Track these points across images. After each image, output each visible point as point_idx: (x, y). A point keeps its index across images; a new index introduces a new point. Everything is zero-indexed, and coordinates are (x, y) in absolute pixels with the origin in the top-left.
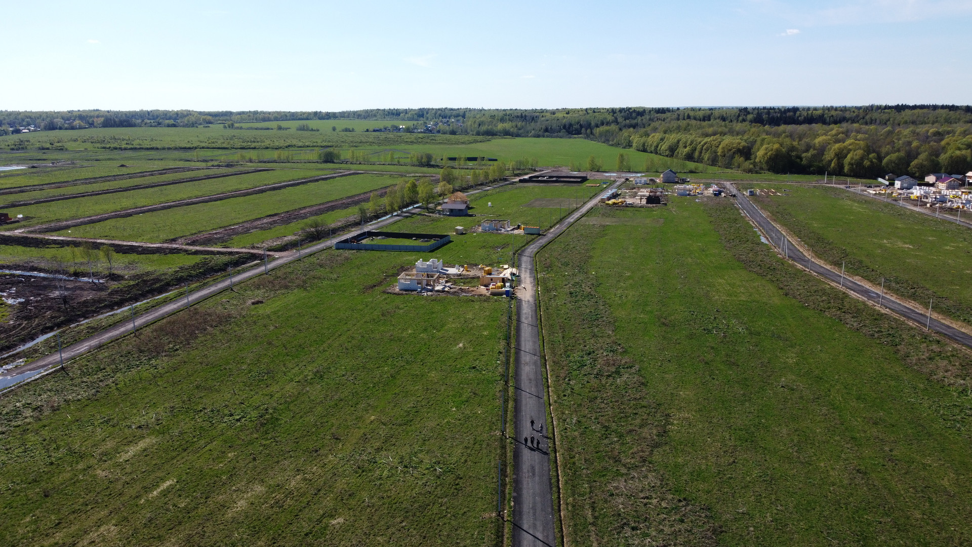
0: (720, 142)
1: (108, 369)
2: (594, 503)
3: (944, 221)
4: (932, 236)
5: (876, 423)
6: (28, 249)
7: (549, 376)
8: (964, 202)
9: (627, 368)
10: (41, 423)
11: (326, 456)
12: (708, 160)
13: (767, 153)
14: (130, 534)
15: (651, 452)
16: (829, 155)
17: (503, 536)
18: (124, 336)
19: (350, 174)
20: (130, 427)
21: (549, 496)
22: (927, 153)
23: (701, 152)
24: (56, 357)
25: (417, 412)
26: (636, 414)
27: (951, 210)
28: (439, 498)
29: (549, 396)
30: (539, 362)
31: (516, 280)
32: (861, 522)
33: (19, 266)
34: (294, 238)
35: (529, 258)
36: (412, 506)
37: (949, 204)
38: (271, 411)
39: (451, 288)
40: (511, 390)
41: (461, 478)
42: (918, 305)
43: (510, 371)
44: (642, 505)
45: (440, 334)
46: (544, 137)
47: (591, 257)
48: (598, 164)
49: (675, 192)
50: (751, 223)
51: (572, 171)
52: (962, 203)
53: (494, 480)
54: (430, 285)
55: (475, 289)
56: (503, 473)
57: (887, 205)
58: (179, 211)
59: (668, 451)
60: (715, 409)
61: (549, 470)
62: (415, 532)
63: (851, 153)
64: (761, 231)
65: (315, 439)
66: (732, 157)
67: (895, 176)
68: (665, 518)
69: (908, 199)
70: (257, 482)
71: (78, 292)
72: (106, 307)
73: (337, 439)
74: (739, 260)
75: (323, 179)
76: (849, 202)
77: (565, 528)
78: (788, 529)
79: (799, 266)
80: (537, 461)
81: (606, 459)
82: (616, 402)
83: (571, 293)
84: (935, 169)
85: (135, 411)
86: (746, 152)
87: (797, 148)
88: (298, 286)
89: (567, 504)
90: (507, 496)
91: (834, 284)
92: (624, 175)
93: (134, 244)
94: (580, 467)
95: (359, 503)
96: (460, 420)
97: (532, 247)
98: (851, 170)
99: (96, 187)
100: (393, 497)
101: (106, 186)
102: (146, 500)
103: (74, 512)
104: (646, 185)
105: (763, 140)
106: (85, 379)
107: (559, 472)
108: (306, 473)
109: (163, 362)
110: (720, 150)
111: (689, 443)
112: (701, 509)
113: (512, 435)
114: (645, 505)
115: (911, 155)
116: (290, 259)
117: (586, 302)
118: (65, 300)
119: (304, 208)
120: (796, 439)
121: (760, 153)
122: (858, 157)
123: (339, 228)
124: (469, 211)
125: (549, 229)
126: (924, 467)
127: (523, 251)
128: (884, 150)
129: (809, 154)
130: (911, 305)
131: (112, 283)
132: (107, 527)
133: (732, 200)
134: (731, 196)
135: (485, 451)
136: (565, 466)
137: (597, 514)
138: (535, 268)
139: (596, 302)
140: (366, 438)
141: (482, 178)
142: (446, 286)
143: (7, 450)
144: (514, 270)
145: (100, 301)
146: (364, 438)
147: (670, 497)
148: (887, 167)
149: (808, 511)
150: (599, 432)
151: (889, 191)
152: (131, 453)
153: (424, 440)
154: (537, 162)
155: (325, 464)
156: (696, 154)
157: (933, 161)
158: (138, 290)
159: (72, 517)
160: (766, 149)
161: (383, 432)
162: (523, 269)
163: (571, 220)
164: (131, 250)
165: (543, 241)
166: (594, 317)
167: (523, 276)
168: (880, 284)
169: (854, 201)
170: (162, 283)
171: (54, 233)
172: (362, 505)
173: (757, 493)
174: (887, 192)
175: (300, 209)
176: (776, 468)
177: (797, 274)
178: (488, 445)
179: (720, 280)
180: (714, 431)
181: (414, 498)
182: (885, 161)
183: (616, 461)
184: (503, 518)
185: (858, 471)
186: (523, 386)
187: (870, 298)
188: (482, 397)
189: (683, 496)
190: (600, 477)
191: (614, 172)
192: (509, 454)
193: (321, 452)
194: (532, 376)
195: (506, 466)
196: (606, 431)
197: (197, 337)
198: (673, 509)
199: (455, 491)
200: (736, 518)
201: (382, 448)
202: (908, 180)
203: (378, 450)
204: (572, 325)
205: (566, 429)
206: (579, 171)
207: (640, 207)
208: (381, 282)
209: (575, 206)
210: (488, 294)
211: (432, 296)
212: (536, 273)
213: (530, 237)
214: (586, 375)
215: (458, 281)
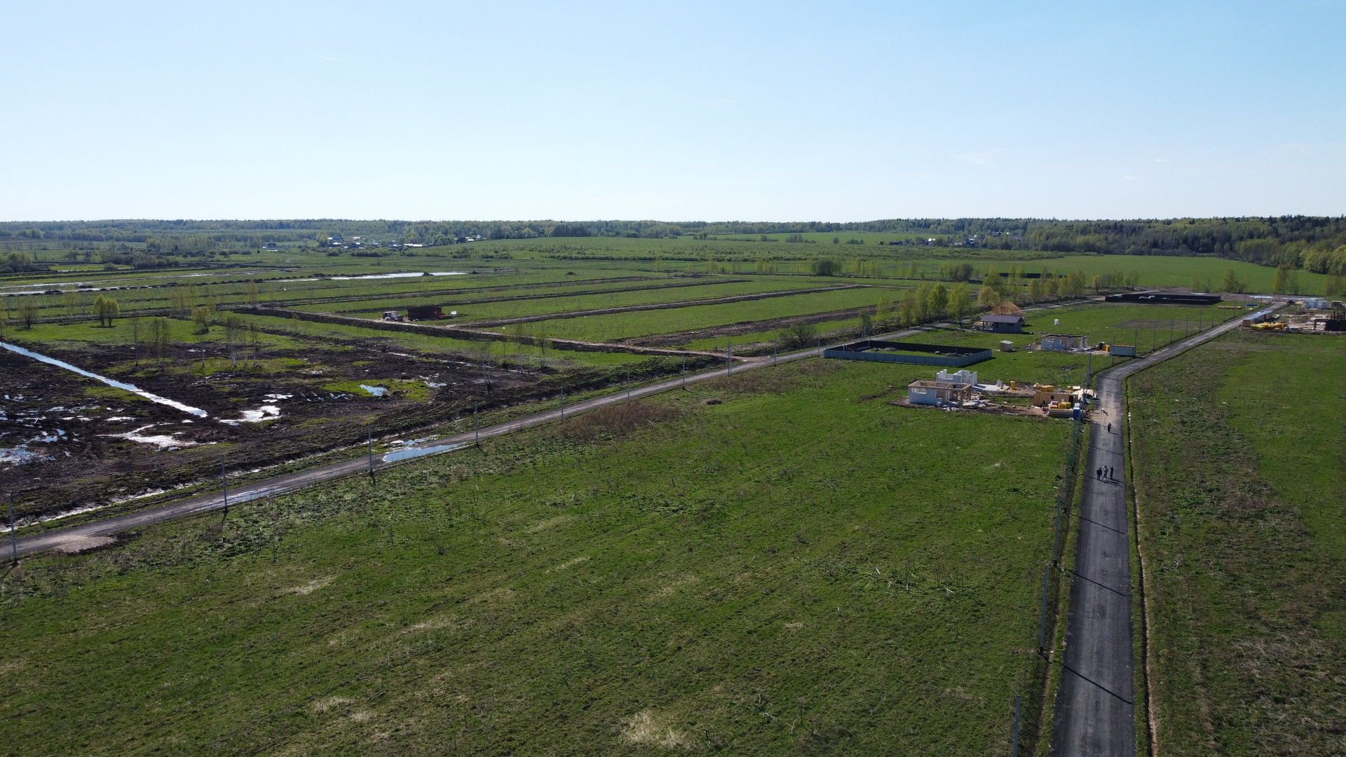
1: (527, 450)
2: (1206, 660)
6: (458, 341)
7: (1138, 512)
9: (1278, 512)
10: (446, 490)
11: (787, 558)
14: (529, 599)
15: (1318, 615)
17: (1045, 678)
18: (549, 423)
19: (853, 288)
20: (544, 503)
21: (1127, 641)
24: (472, 435)
25: (922, 528)
26: (1290, 566)
28: (947, 621)
29: (1136, 533)
30: (1122, 494)
31: (1091, 403)
33: (446, 355)
34: (770, 345)
35: (1115, 382)
36: (904, 624)
38: (718, 506)
39: (987, 405)
40: (1073, 520)
41: (983, 605)
43: (1074, 499)
44: (1297, 676)
45: (966, 451)
46: (1150, 254)
47: (1222, 385)
48: (1240, 282)
51: (1194, 292)
53: (1036, 613)
54: (956, 400)
55: (1025, 408)
56: (1052, 606)
58: (630, 316)
61: (1130, 614)
62: (906, 653)
65: (774, 539)
70: (690, 572)
71: (504, 381)
72: (532, 396)
73: (804, 543)
75: (815, 291)
77: (1153, 685)
80: (1110, 601)
81: (1233, 612)
82: (1254, 549)
83: (1183, 423)
85: (551, 490)
88: (770, 391)
89: (1158, 656)
90: (1056, 634)
92: (1286, 298)
93: (574, 342)
94: (1184, 617)
95: (827, 611)
96: (988, 543)
97: (1121, 369)
99: (539, 291)
100: (877, 612)
101: (550, 291)
102: (551, 571)
103: (468, 572)
104: (1324, 309)
106: (499, 456)
107: (1147, 620)
108: (757, 572)
109: (591, 450)
113: (1071, 568)
114: (1302, 676)
116: (763, 364)
117: (1209, 433)
118: (489, 387)
119: (787, 318)
123: (830, 338)
124: (1023, 328)
125: (1151, 353)
127: (1106, 373)
131: (544, 375)
132: (502, 590)
135: (1024, 580)
136: (1157, 612)
137: (1210, 675)
138: (1124, 392)
139: (1227, 435)
140: (845, 547)
141: (1046, 296)
142: (979, 403)
143: (407, 509)
144: (1090, 392)
145: (527, 389)
146: (843, 546)
150: (1220, 580)
152: (541, 527)
153: (931, 558)
154: (1137, 278)
155: (785, 567)
158: (572, 383)
159: (465, 576)
161: (869, 544)
162: (1104, 393)
163: (1190, 343)
164: (569, 347)
165: (1141, 364)
166: (1222, 451)
167: (1103, 399)
170: (601, 378)
171: (487, 329)
172: (831, 614)
175: (782, 318)
178: (1030, 573)
181: (909, 616)
183: (1250, 618)
184: (1047, 658)
186: (1093, 517)
188: (1025, 522)
190: (1219, 632)
191: (1267, 295)
192: (1064, 588)
193: (781, 553)
194: (1110, 508)
195: (1057, 601)
196: (1234, 581)
197: (635, 429)
199: (973, 617)
201: (867, 559)
203: (861, 560)
204: (1182, 457)
205: (1162, 570)
206: (1207, 292)
207: (1315, 334)
208: (884, 394)
209: (1197, 329)
210: (1045, 415)
211: (957, 411)
212: (1125, 398)
213: (1118, 360)
214: (1201, 514)
215: (1000, 399)
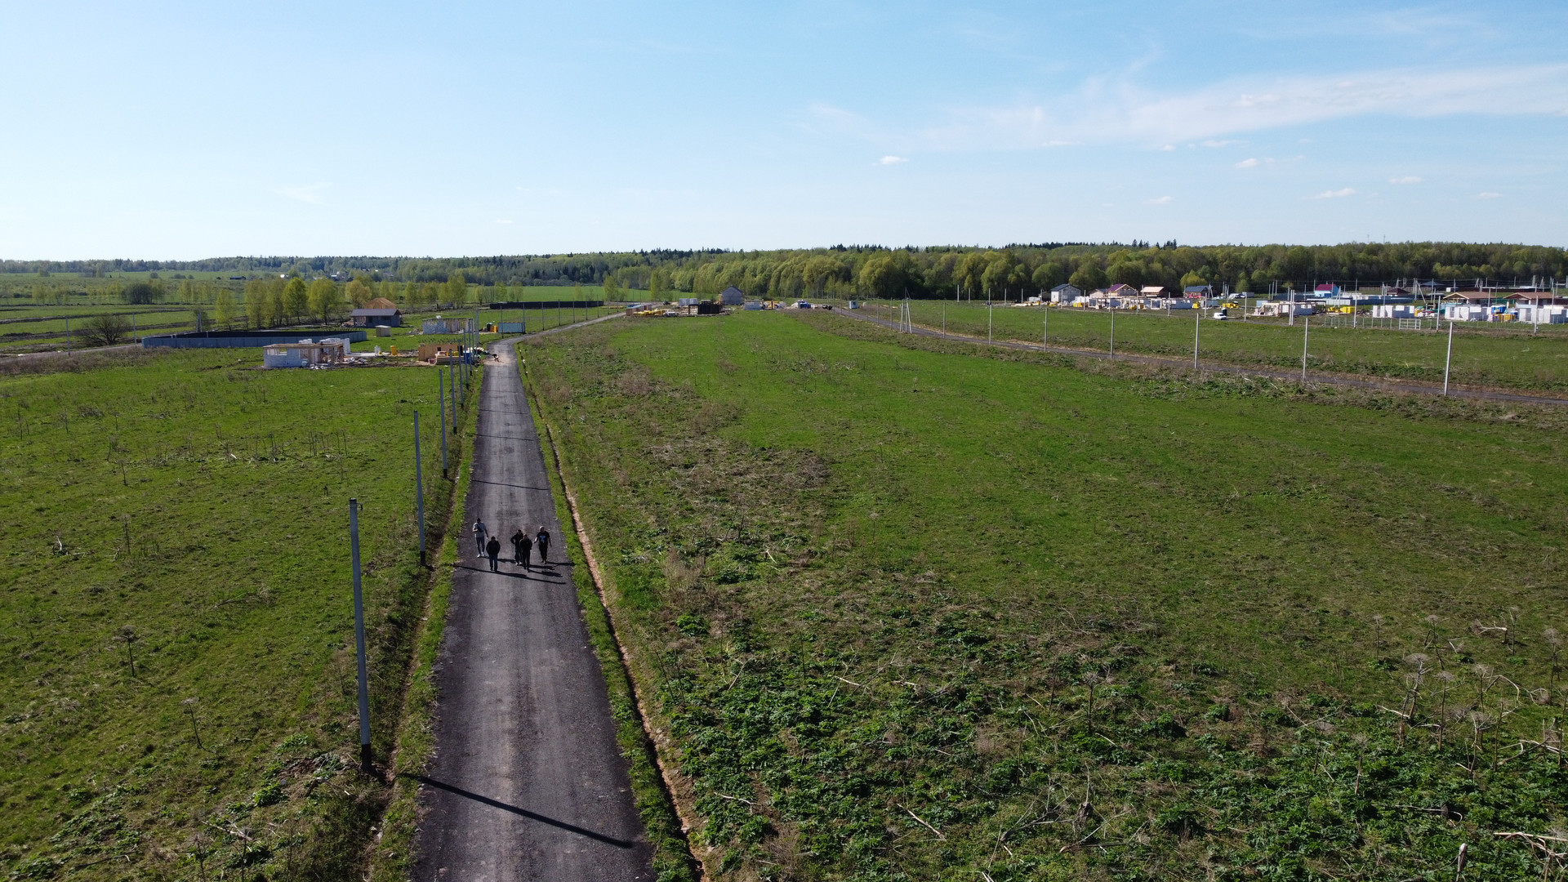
0: (806, 264)
11: (97, 463)
12: (789, 289)
13: (874, 271)
16: (960, 271)
17: (452, 490)
19: (181, 311)
22: (1089, 264)
27: (1126, 310)
30: (522, 395)
31: (483, 356)
34: (61, 345)
35: (507, 345)
39: (365, 363)
40: (472, 411)
42: (1093, 349)
43: (471, 401)
46: (533, 285)
47: (611, 341)
49: (742, 308)
54: (326, 363)
55: (408, 363)
57: (1043, 311)
63: (990, 266)
66: (825, 282)
67: (1050, 289)
74: (840, 335)
75: (128, 314)
86: (844, 274)
87: (916, 265)
88: (62, 371)
97: (511, 340)
98: (992, 290)
110: (805, 274)
115: (1070, 266)
121: (864, 272)
122: (999, 270)
124: (401, 324)
125: (540, 331)
128: (1033, 263)
134: (826, 307)
138: (517, 349)
142: (355, 362)
144: (480, 349)
148: (1040, 282)
156: (771, 284)
157: (1097, 273)
160: (872, 265)
162: (496, 349)
163: (578, 325)
165: (530, 337)
167: (495, 352)
168: (1041, 341)
174: (1042, 304)
182: (1035, 275)
191: (645, 302)
201: (217, 452)
203: (210, 453)
207: (689, 317)
208: (233, 365)
209: (583, 318)
210: (432, 365)
212: (518, 352)
213: (507, 335)
215: (379, 360)
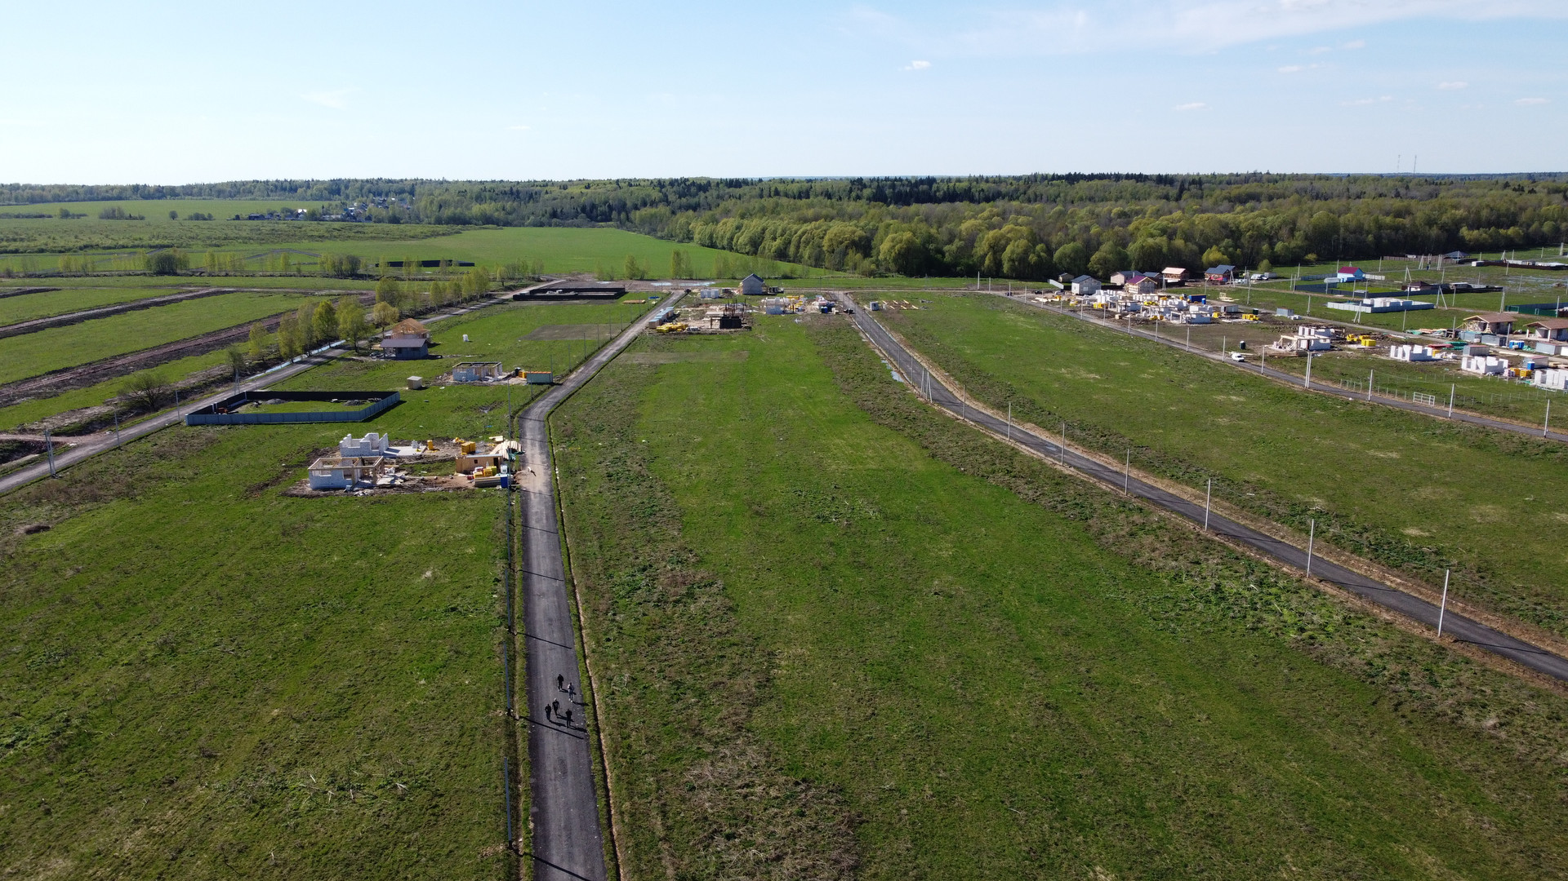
0: (825, 231)
2: (664, 805)
3: (1138, 339)
4: (1125, 360)
5: (1066, 634)
7: (581, 611)
8: (1162, 310)
9: (705, 586)
11: (191, 789)
12: (809, 258)
13: (894, 246)
15: (749, 715)
16: (982, 247)
17: (518, 879)
19: (208, 294)
21: (591, 805)
22: (1111, 242)
23: (798, 247)
25: (355, 694)
26: (722, 657)
27: (1146, 322)
28: (404, 833)
29: (583, 644)
30: (563, 591)
31: (517, 460)
32: (1055, 779)
34: (105, 410)
35: (537, 423)
36: (356, 853)
37: (1143, 314)
38: (75, 722)
39: (405, 480)
40: (519, 640)
41: (441, 795)
42: (1111, 460)
43: (516, 609)
44: (740, 798)
45: (390, 558)
46: (550, 226)
47: (638, 416)
48: (641, 268)
49: (763, 309)
50: (877, 351)
51: (600, 280)
52: (1160, 312)
53: (499, 791)
54: (368, 478)
55: (448, 479)
56: (513, 777)
57: (1063, 319)
59: (775, 709)
60: (842, 637)
61: (590, 762)
63: (1012, 243)
64: (891, 363)
65: (168, 761)
66: (845, 254)
67: (1071, 277)
68: (776, 814)
69: (1090, 309)
70: (55, 853)
73: (210, 756)
74: (862, 408)
75: (157, 304)
76: (1012, 316)
77: (621, 852)
78: (957, 804)
79: (950, 413)
80: (569, 750)
81: (680, 733)
82: (690, 641)
83: (610, 476)
84: (1122, 265)
86: (865, 246)
87: (937, 238)
88: (118, 495)
89: (622, 813)
90: (522, 814)
91: (998, 437)
92: (683, 285)
95: (258, 863)
96: (433, 699)
97: (541, 404)
98: (1013, 268)
100: (320, 844)
104: (718, 299)
105: (888, 226)
107: (606, 763)
108: (154, 825)
110: (825, 243)
111: (805, 692)
112: (829, 791)
113: (525, 714)
114: (745, 797)
115: (1091, 246)
116: (100, 447)
117: (634, 488)
119: (123, 355)
120: (959, 669)
121: (885, 247)
122: (1020, 250)
123: (193, 388)
124: (429, 350)
125: (567, 375)
126: (1134, 689)
127: (527, 412)
128: (1055, 239)
129: (953, 247)
130: (1102, 459)
133: (847, 318)
134: (847, 312)
135: (479, 745)
136: (614, 752)
137: (670, 822)
138: (547, 439)
139: (651, 487)
140: (265, 749)
141: (449, 295)
142: (396, 478)
144: (514, 444)
146: (262, 749)
147: (782, 779)
148: (1060, 263)
149: (982, 773)
150: (666, 692)
151: (1064, 298)
153: (372, 740)
154: (542, 267)
155: (190, 804)
156: (792, 250)
157: (1119, 253)
160: (893, 240)
161: (296, 734)
163: (603, 357)
165: (559, 394)
166: (649, 511)
168: (1059, 433)
169: (1019, 314)
172: (264, 866)
173: (909, 757)
174: (1062, 299)
175: (115, 358)
176: (934, 716)
177: (946, 425)
178: (485, 734)
179: (837, 441)
180: (841, 671)
181: (359, 839)
182: (1057, 255)
183: (696, 735)
184: (517, 851)
185: (1047, 706)
186: (539, 633)
187: (1048, 453)
188: (470, 656)
189: (801, 776)
190: (672, 762)
191: (666, 280)
192: (522, 745)
193: (180, 783)
194: (553, 614)
195: (517, 765)
196: (678, 689)
198: (787, 798)
199: (432, 817)
200: (880, 799)
201: (296, 762)
202: (1090, 281)
203: (289, 766)
204: (614, 526)
205: (613, 693)
206: (612, 280)
207: (711, 334)
208: (278, 478)
209: (607, 335)
210: (471, 486)
211: (372, 495)
212: (550, 447)
213: (537, 389)
214: (640, 604)
215: (418, 467)
